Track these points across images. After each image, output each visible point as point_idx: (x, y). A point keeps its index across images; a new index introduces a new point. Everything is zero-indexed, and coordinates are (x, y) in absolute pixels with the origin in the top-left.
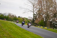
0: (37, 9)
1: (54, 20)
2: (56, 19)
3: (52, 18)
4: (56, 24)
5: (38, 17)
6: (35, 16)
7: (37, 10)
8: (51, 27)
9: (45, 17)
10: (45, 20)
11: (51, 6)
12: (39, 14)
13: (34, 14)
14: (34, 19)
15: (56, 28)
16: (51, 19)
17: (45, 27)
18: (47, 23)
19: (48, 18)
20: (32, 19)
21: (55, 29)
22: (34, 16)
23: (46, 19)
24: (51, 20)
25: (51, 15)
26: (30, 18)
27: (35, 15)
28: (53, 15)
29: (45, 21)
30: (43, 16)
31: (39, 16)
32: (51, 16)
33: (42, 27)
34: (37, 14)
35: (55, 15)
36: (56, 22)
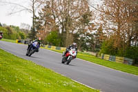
1: (82, 31)
2: (87, 27)
3: (78, 25)
4: (88, 41)
5: (44, 23)
6: (37, 20)
9: (62, 23)
12: (47, 16)
13: (35, 18)
14: (34, 29)
15: (87, 50)
16: (75, 29)
17: (62, 48)
18: (65, 38)
19: (69, 26)
20: (30, 29)
21: (85, 52)
22: (34, 22)
23: (63, 28)
25: (77, 18)
26: (25, 28)
27: (38, 18)
28: (81, 17)
29: (61, 32)
30: (57, 20)
31: (46, 21)
32: (77, 20)
33: (54, 48)
34: (42, 15)
35: (86, 18)
36: (88, 34)
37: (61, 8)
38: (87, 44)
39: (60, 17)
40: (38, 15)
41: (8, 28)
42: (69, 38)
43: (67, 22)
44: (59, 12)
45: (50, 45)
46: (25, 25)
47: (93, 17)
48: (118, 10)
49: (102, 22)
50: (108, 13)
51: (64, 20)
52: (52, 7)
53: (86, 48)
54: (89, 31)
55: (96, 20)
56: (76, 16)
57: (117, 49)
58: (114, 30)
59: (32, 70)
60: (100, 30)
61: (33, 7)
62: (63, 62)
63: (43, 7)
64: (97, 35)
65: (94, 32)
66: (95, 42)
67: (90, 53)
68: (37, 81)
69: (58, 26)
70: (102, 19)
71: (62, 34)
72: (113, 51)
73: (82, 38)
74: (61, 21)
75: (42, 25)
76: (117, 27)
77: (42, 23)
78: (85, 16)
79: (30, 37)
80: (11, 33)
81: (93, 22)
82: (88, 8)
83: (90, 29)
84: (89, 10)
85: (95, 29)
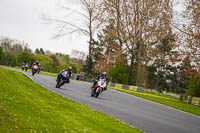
0: (103, 24)
1: (161, 63)
3: (154, 53)
4: (168, 77)
5: (105, 50)
6: (95, 46)
7: (104, 26)
8: (151, 86)
9: (131, 51)
11: (152, 14)
12: (110, 40)
13: (92, 42)
14: (91, 59)
15: (168, 91)
16: (150, 59)
17: (131, 87)
18: (136, 73)
19: (142, 55)
20: (85, 59)
21: (164, 92)
22: (90, 48)
23: (132, 59)
24: (150, 63)
25: (153, 44)
26: (77, 57)
27: (96, 43)
28: (159, 43)
29: (129, 64)
30: (124, 46)
31: (108, 48)
32: (153, 47)
34: (103, 39)
35: (167, 43)
36: (169, 68)
37: (130, 29)
38: (168, 81)
39: (129, 43)
40: (96, 39)
41: (53, 57)
42: (141, 72)
43: (139, 49)
44: (127, 35)
45: (114, 82)
46: (78, 52)
47: (177, 43)
49: (190, 50)
50: (198, 37)
51: (135, 46)
52: (118, 27)
53: (165, 87)
54: (170, 63)
55: (181, 48)
56: (152, 41)
60: (187, 61)
61: (90, 27)
62: (92, 96)
63: (105, 28)
64: (181, 69)
65: (177, 64)
66: (179, 79)
67: (172, 95)
69: (126, 55)
70: (190, 46)
71: (131, 67)
73: (161, 73)
74: (130, 47)
75: (103, 53)
77: (102, 50)
78: (165, 42)
79: (84, 70)
80: (58, 64)
81: (176, 49)
82: (170, 29)
83: (172, 60)
84: (170, 32)
85: (180, 60)
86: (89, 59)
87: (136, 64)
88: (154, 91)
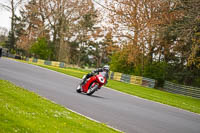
1: (83, 39)
3: (76, 29)
4: (90, 53)
5: (28, 26)
6: (18, 22)
7: (26, 2)
8: (73, 62)
9: (53, 27)
10: (54, 38)
12: (32, 16)
13: (14, 18)
14: (13, 35)
15: (90, 66)
16: (72, 35)
17: (53, 63)
19: (64, 30)
20: (7, 35)
21: (87, 68)
22: (13, 24)
23: (55, 34)
24: (72, 39)
25: (75, 19)
27: (19, 19)
28: (82, 19)
29: (52, 39)
30: (46, 22)
31: (31, 24)
32: (76, 22)
33: (41, 62)
34: (25, 15)
35: (89, 20)
36: (91, 43)
37: (53, 4)
38: (90, 57)
39: (51, 18)
40: (18, 15)
42: (64, 48)
43: (62, 25)
44: (49, 11)
47: (99, 19)
48: (135, 8)
49: (112, 26)
50: (120, 13)
51: (57, 22)
52: (40, 3)
53: (88, 62)
54: (92, 39)
55: (103, 23)
56: (74, 17)
57: (133, 64)
58: (129, 37)
59: (9, 95)
60: (109, 37)
61: (12, 3)
63: (27, 4)
64: (104, 44)
65: (99, 40)
66: (101, 54)
68: (15, 110)
69: (48, 31)
70: (113, 22)
71: (54, 43)
72: (126, 68)
73: (83, 49)
74: (53, 23)
75: (25, 29)
76: (133, 34)
77: (25, 26)
78: (87, 18)
79: (7, 46)
81: (98, 25)
83: (94, 36)
85: (102, 36)
86: (11, 35)
87: (59, 40)
88: (76, 67)
